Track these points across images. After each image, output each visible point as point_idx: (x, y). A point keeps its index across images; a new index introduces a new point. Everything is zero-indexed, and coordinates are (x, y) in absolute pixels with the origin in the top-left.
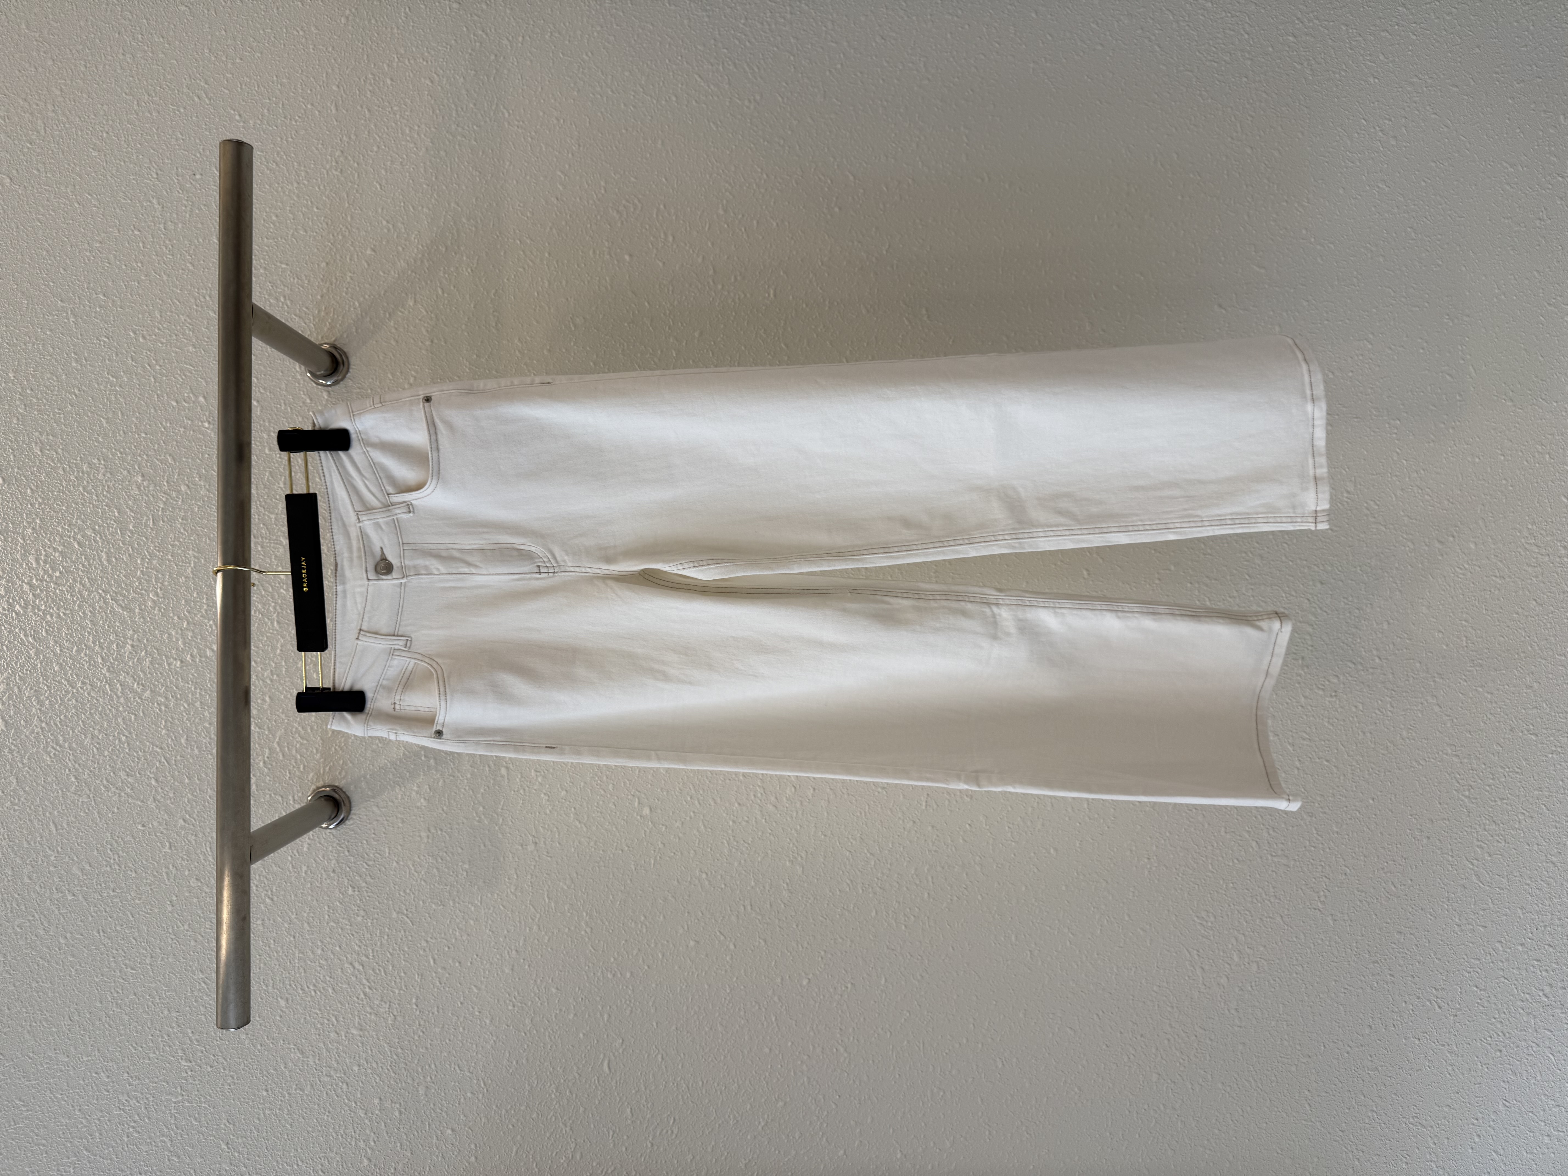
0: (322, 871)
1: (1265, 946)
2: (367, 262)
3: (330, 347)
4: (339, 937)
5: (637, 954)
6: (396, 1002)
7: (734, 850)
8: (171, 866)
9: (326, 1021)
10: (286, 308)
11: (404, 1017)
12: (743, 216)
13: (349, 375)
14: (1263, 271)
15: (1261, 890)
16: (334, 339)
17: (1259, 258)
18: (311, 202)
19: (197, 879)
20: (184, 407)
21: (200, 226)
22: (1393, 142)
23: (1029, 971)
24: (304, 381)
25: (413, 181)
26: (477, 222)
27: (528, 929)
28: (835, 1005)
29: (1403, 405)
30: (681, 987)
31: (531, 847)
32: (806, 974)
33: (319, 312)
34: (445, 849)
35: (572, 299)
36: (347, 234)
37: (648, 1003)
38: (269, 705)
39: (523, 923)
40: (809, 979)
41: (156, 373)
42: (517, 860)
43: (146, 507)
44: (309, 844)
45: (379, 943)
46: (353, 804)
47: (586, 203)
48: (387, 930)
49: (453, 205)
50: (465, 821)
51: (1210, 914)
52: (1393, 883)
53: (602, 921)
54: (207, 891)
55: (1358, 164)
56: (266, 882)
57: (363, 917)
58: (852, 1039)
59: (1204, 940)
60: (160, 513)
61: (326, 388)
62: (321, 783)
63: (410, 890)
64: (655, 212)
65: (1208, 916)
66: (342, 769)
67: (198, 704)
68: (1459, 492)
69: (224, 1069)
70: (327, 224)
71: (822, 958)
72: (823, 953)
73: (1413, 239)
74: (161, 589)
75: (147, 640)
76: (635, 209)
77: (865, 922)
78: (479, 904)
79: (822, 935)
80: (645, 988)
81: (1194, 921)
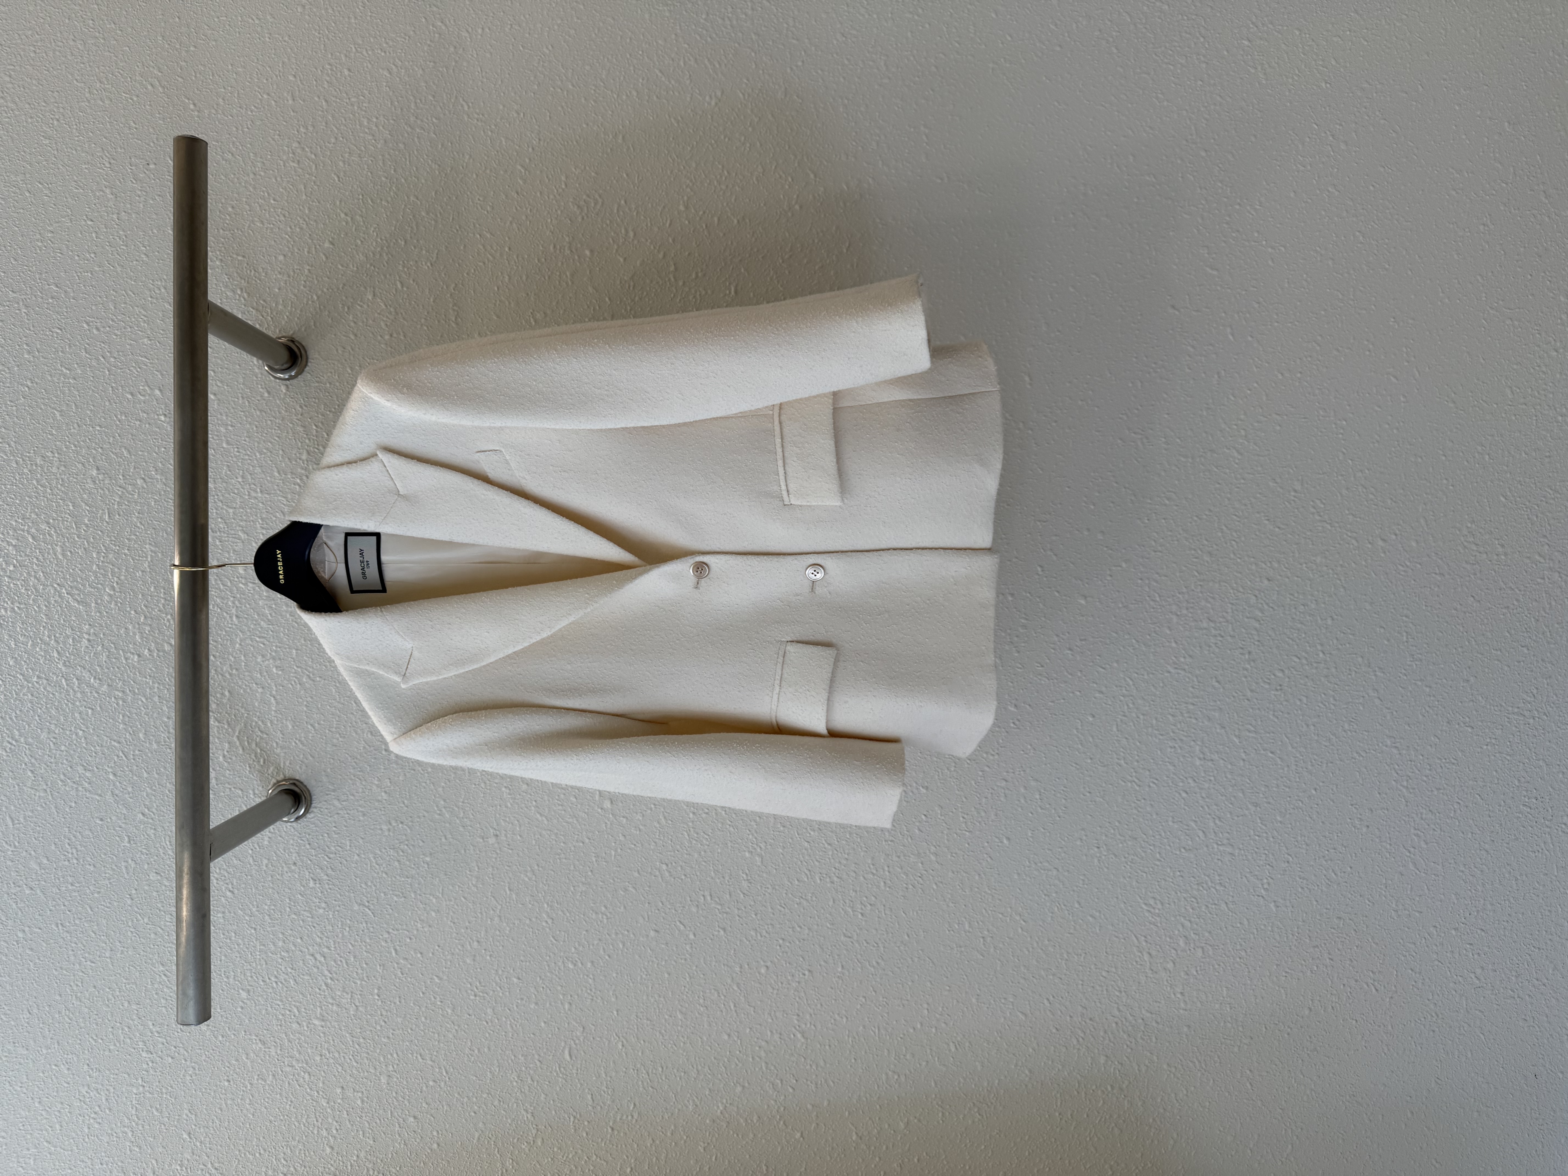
0: (284, 865)
1: (1210, 932)
2: (324, 254)
3: (288, 340)
4: (300, 929)
5: (598, 944)
6: (359, 992)
7: (694, 842)
8: (130, 860)
9: (288, 1012)
10: (243, 301)
11: (366, 1007)
12: (704, 213)
13: (307, 368)
14: (1215, 273)
15: (1207, 878)
16: (291, 332)
17: (1211, 260)
18: (268, 194)
19: (156, 873)
20: (140, 400)
21: (154, 217)
22: (1343, 147)
23: (982, 957)
24: (262, 374)
25: (371, 173)
26: (436, 216)
27: (489, 920)
28: (792, 991)
29: (1349, 405)
30: (641, 976)
31: (492, 839)
33: (276, 305)
34: (406, 842)
35: (533, 295)
36: (305, 226)
37: (608, 991)
38: (229, 699)
39: (484, 914)
40: (767, 967)
41: (110, 365)
42: (478, 852)
43: (102, 501)
44: (269, 838)
45: (340, 935)
46: (314, 797)
47: (546, 197)
48: (348, 922)
49: (412, 198)
50: (426, 814)
51: (1158, 902)
52: (1333, 871)
53: (562, 911)
54: (167, 884)
55: (1309, 167)
56: (226, 874)
57: (324, 909)
58: (808, 1025)
59: (1152, 926)
60: (116, 507)
61: (284, 382)
62: (281, 777)
63: (372, 882)
64: (616, 208)
65: (1156, 903)
66: (303, 762)
67: (156, 699)
68: (1402, 491)
69: (186, 1060)
70: (284, 216)
71: (780, 946)
72: (781, 941)
73: (1362, 243)
74: (117, 583)
75: (104, 635)
76: (596, 204)
77: (822, 911)
78: (440, 896)
79: (780, 924)
80: (605, 976)
81: (1142, 908)
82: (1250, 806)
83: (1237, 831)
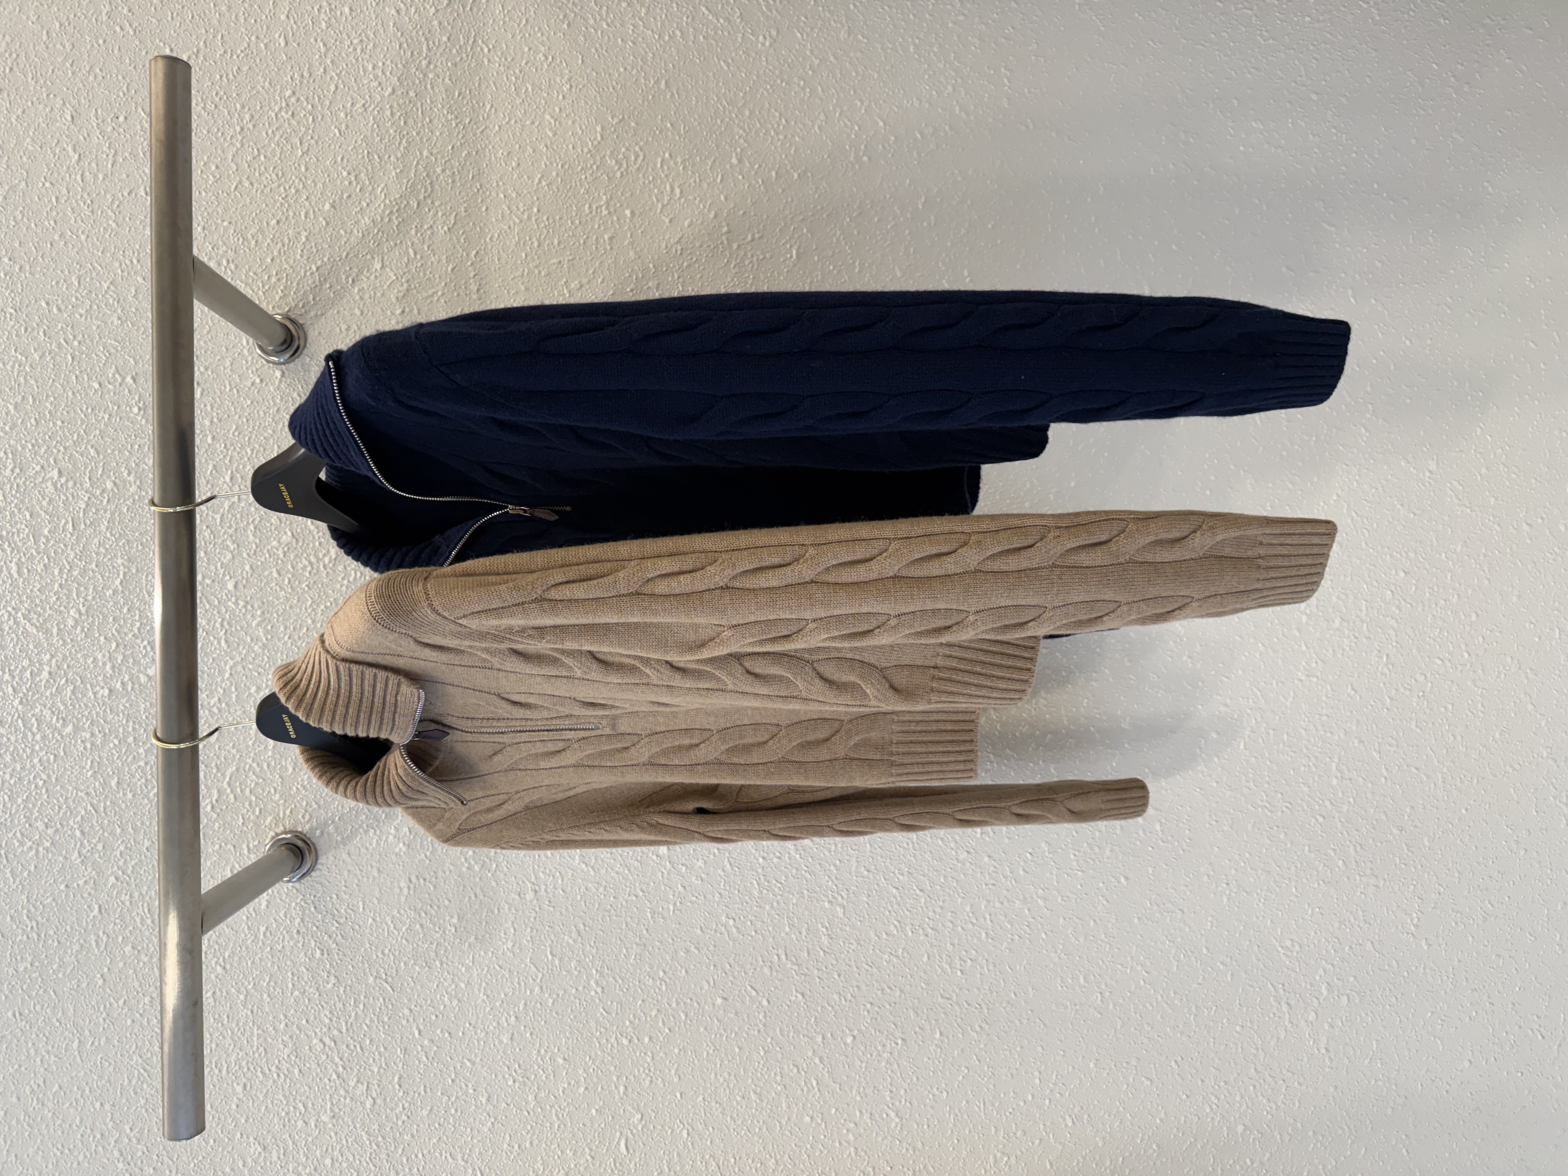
0: (284, 932)
1: (1355, 977)
2: (324, 218)
3: (283, 318)
4: (305, 1009)
5: (656, 1016)
6: (375, 1082)
7: (765, 891)
8: (101, 933)
9: (292, 1109)
10: (230, 273)
11: (385, 1099)
12: (760, 166)
15: (1349, 914)
16: (287, 309)
18: (258, 150)
20: (109, 391)
23: (1099, 1016)
24: (253, 358)
25: (378, 126)
26: (454, 173)
27: (528, 992)
28: (884, 1064)
30: (708, 1052)
31: (530, 895)
32: (850, 1030)
33: (269, 278)
34: (430, 902)
36: (301, 186)
37: (670, 1071)
39: (523, 984)
40: (853, 1036)
41: (74, 350)
42: (513, 911)
43: (64, 509)
44: (269, 903)
45: (353, 1014)
46: (320, 852)
47: (580, 151)
48: (362, 998)
49: (425, 153)
50: (452, 868)
51: (1296, 943)
52: (1489, 902)
53: (614, 978)
55: (1430, 111)
56: (217, 947)
57: (334, 984)
58: (903, 1101)
59: (1289, 972)
60: (81, 515)
61: (279, 367)
62: (281, 829)
63: (389, 950)
64: (659, 163)
65: (1293, 946)
66: (306, 811)
67: (130, 740)
70: (277, 175)
71: (868, 1012)
72: (869, 1006)
74: (84, 605)
75: (68, 666)
76: (636, 159)
77: (916, 969)
78: (471, 964)
79: (867, 985)
80: (666, 1054)
81: (1278, 951)
82: (1395, 831)
83: (1381, 860)
